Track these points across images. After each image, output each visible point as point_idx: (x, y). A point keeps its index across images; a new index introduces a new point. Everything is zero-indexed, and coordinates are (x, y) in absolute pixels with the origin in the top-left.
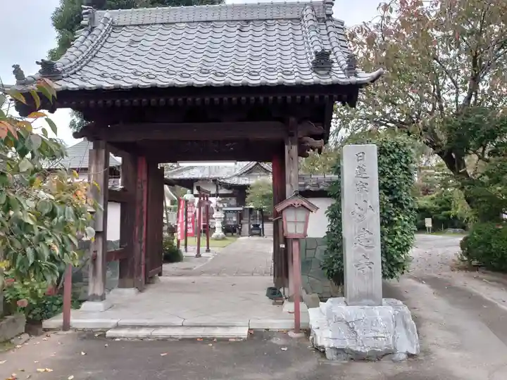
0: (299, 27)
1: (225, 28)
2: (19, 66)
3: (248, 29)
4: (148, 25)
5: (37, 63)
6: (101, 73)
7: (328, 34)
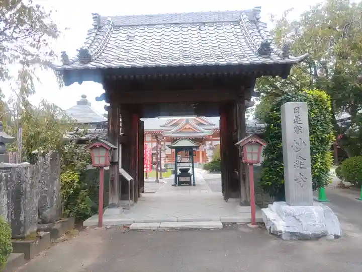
0: (239, 27)
1: (189, 28)
2: (65, 52)
3: (204, 28)
4: (137, 26)
5: (77, 50)
6: (117, 58)
7: (259, 32)
